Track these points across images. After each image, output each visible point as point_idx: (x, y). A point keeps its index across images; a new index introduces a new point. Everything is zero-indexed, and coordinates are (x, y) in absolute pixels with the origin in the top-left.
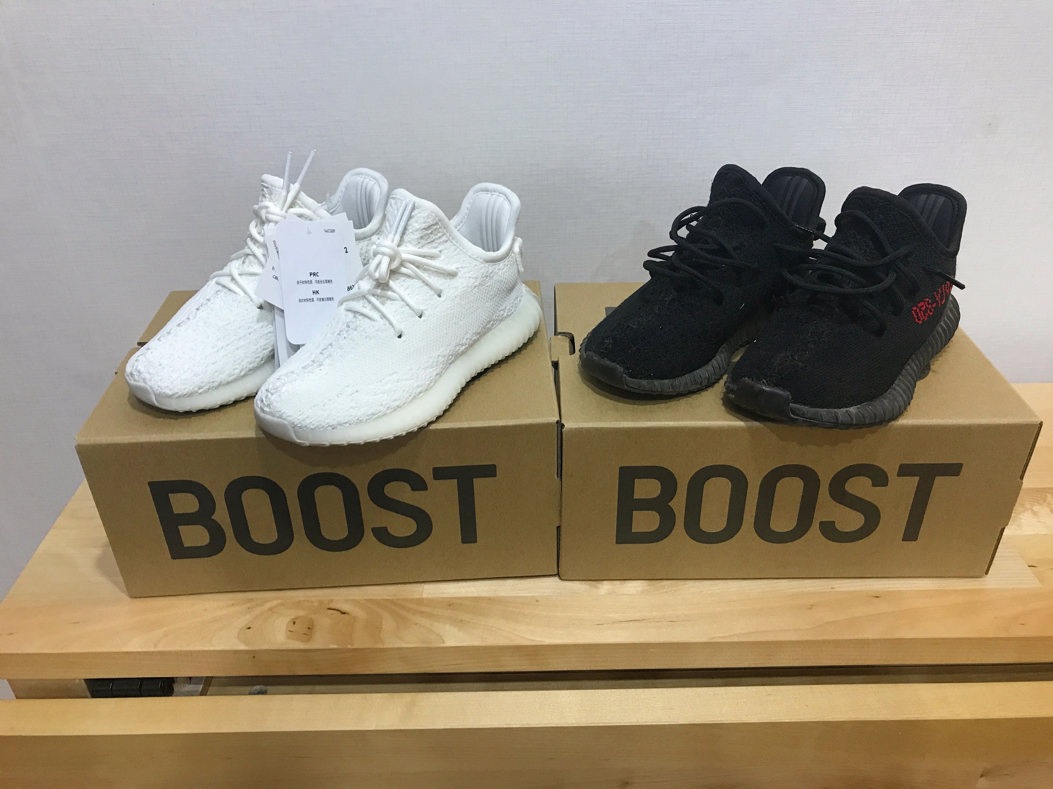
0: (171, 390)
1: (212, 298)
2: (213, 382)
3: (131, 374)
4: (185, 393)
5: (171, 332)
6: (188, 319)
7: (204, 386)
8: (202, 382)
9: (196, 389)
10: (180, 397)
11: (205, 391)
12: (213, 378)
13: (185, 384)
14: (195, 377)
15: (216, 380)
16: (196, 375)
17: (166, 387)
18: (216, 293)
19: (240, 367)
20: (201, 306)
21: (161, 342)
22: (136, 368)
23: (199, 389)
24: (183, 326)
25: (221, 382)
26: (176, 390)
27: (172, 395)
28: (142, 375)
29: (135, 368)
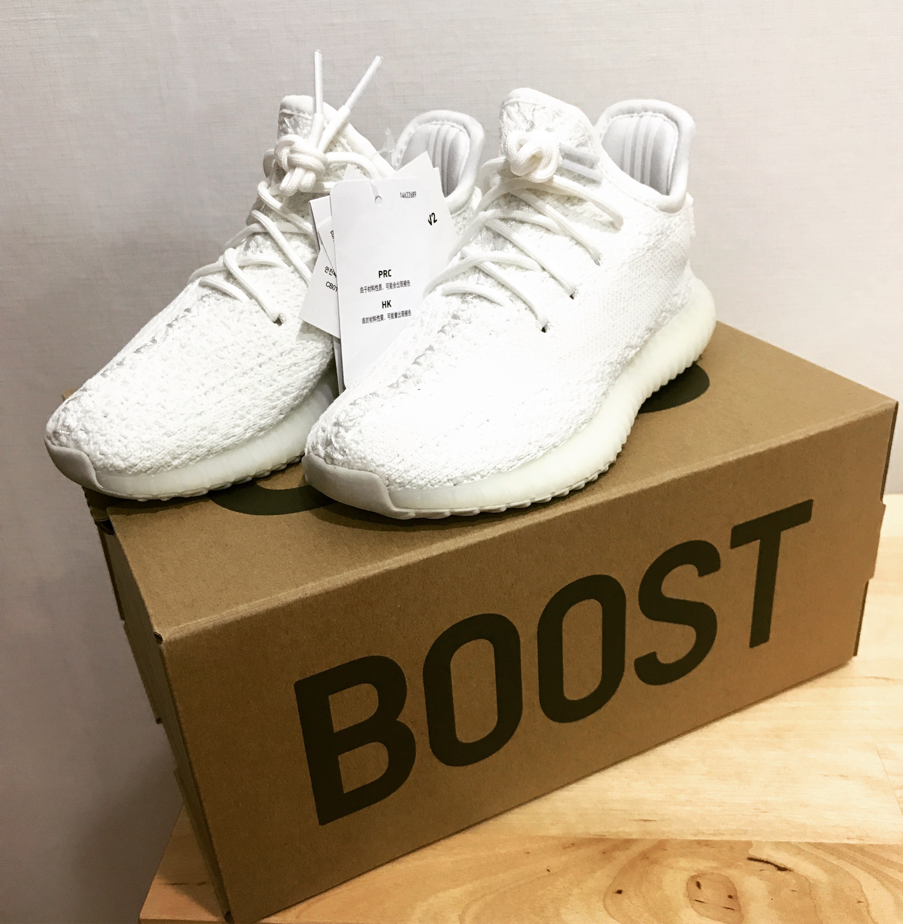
0: (124, 460)
1: (195, 307)
2: (198, 447)
3: (55, 433)
4: (148, 466)
5: (125, 362)
6: (154, 341)
7: (182, 454)
8: (178, 447)
9: (168, 459)
10: (140, 472)
11: (183, 462)
12: (198, 441)
13: (147, 449)
14: (166, 437)
15: (202, 443)
16: (168, 435)
17: (116, 455)
18: (201, 299)
19: (244, 423)
20: (176, 320)
21: (107, 378)
22: (64, 421)
23: (174, 458)
24: (145, 354)
25: (212, 448)
26: (133, 460)
27: (126, 468)
28: (73, 433)
29: (61, 422)
